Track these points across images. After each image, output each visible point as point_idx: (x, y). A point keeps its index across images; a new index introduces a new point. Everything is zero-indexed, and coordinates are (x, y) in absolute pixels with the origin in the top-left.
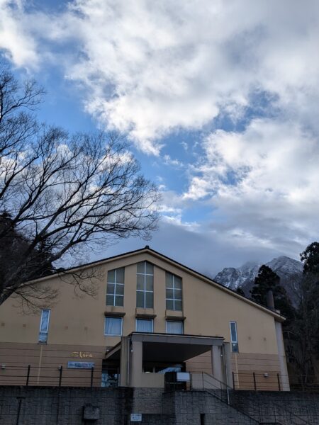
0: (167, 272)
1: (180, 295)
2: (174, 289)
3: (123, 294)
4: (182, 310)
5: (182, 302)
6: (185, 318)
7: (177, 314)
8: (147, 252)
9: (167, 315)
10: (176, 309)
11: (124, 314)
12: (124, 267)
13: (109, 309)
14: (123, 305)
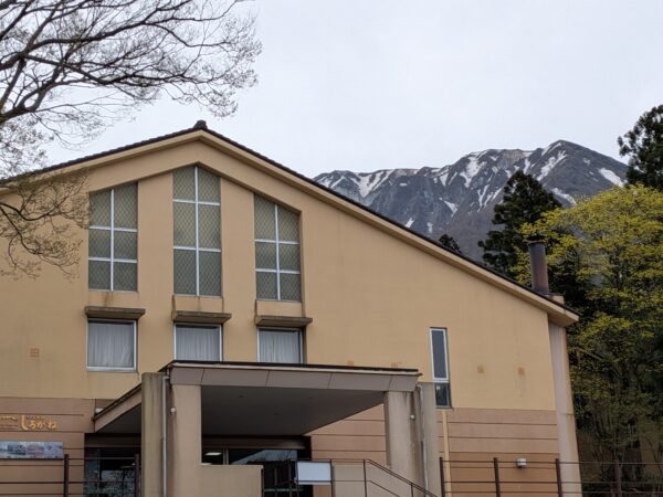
0: (258, 196)
1: (295, 259)
2: (279, 241)
3: (135, 257)
4: (300, 299)
5: (299, 278)
6: (310, 321)
7: (288, 309)
8: (200, 140)
9: (261, 312)
10: (285, 297)
11: (142, 312)
12: (135, 183)
13: (96, 299)
14: (135, 289)
